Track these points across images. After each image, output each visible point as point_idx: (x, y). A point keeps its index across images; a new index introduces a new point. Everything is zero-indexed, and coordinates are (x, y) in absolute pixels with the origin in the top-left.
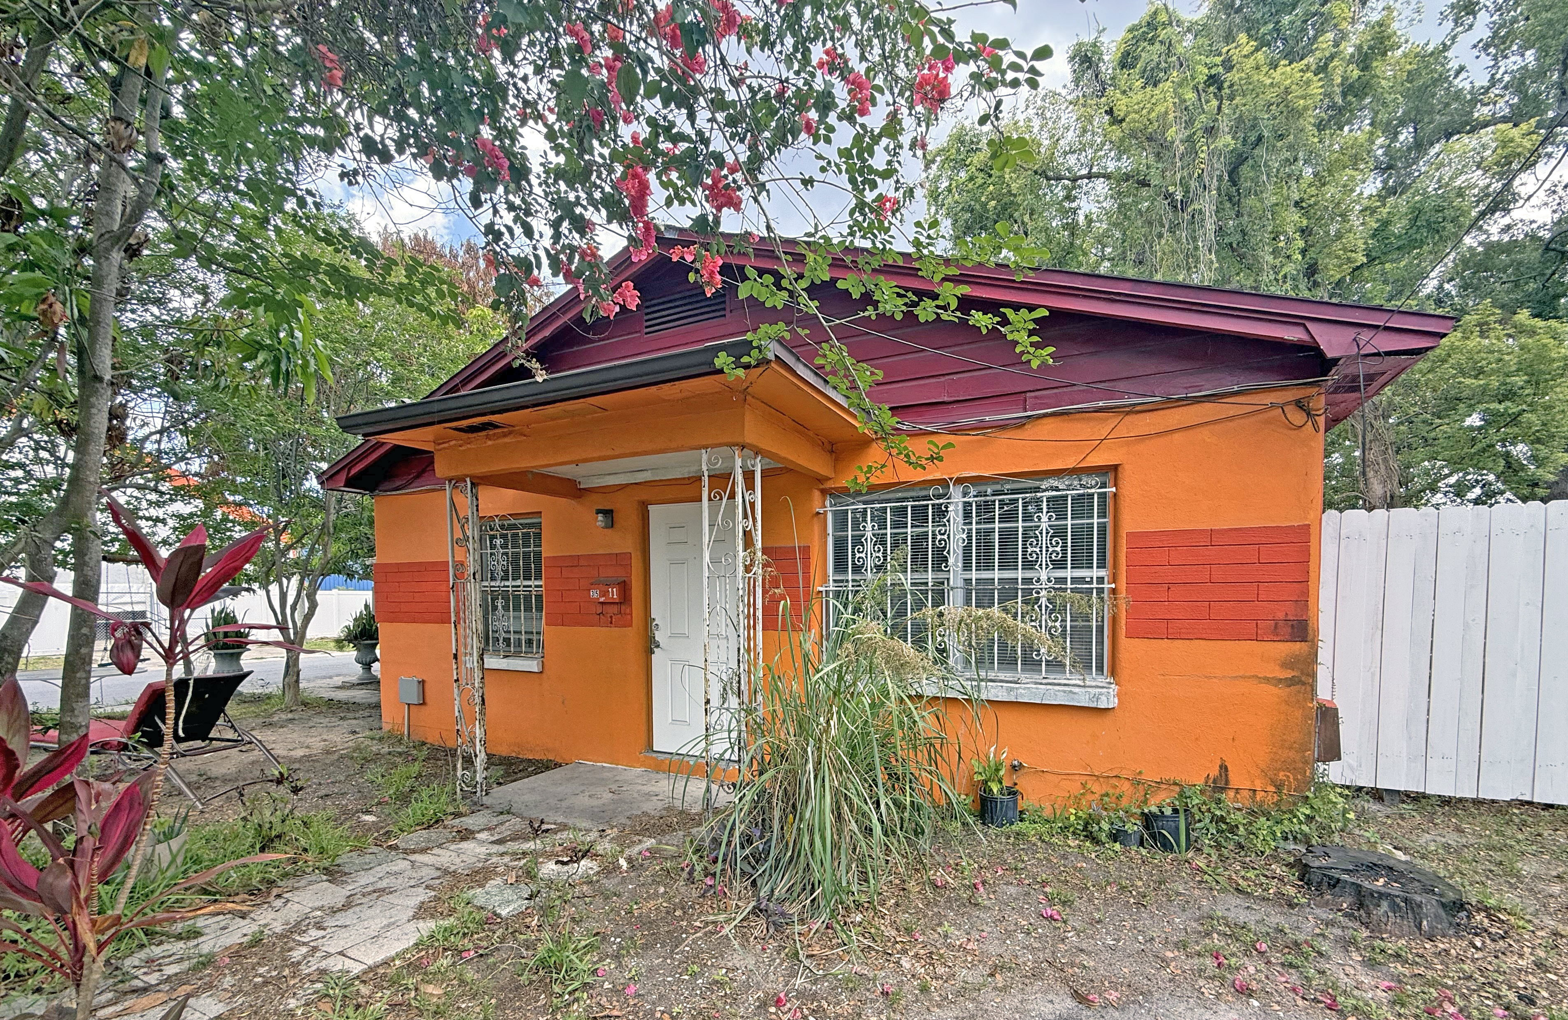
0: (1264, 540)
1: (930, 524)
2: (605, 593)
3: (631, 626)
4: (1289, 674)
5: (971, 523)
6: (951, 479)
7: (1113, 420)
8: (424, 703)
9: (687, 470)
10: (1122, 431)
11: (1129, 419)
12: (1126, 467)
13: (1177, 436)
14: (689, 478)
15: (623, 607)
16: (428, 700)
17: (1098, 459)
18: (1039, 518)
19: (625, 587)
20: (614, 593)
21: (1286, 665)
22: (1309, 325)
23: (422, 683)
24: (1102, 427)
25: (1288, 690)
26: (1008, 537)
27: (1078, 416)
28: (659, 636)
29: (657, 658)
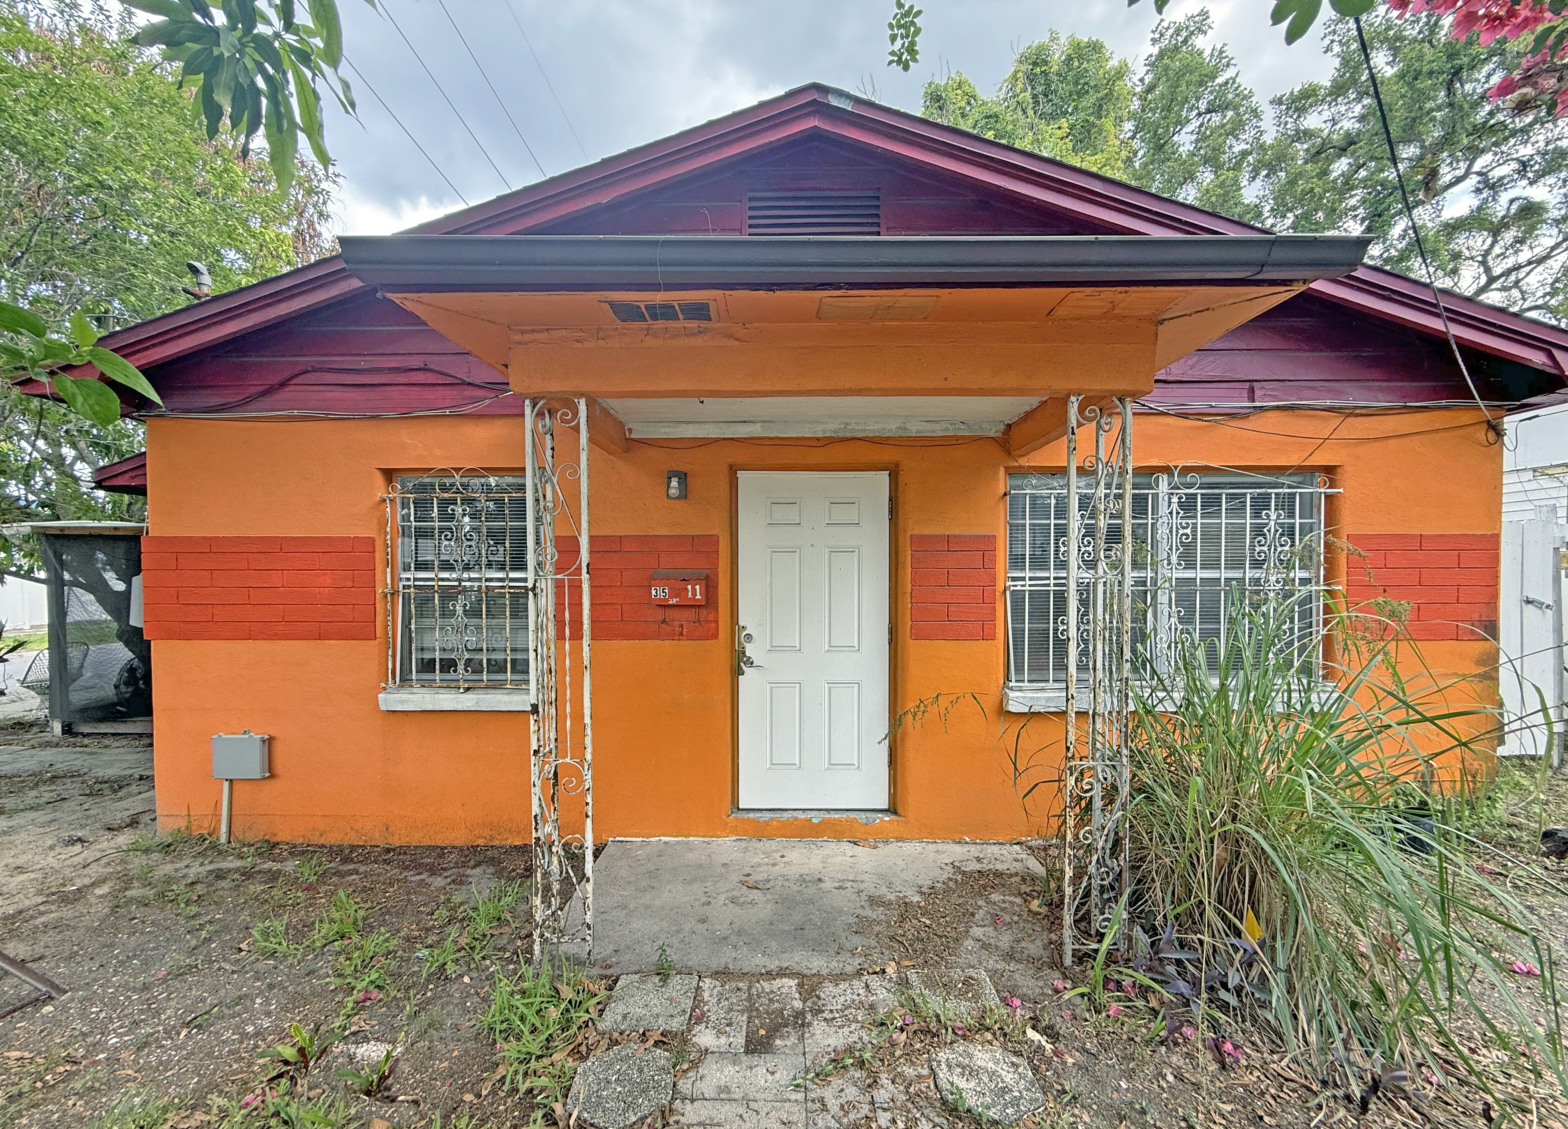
0: (1463, 547)
1: (1150, 516)
2: (680, 592)
3: (715, 636)
4: (1482, 670)
5: (1196, 517)
6: (1176, 467)
7: (1335, 420)
8: (272, 776)
9: (821, 427)
10: (1343, 433)
11: (1350, 420)
12: (1347, 468)
13: (1391, 442)
14: (818, 439)
15: (704, 612)
16: (279, 768)
17: (1320, 459)
18: (1268, 516)
19: (710, 585)
20: (695, 592)
21: (1480, 662)
22: (1555, 352)
23: (269, 742)
24: (1328, 425)
25: (1481, 685)
26: (1235, 534)
27: (1308, 412)
28: (750, 650)
29: (748, 681)
